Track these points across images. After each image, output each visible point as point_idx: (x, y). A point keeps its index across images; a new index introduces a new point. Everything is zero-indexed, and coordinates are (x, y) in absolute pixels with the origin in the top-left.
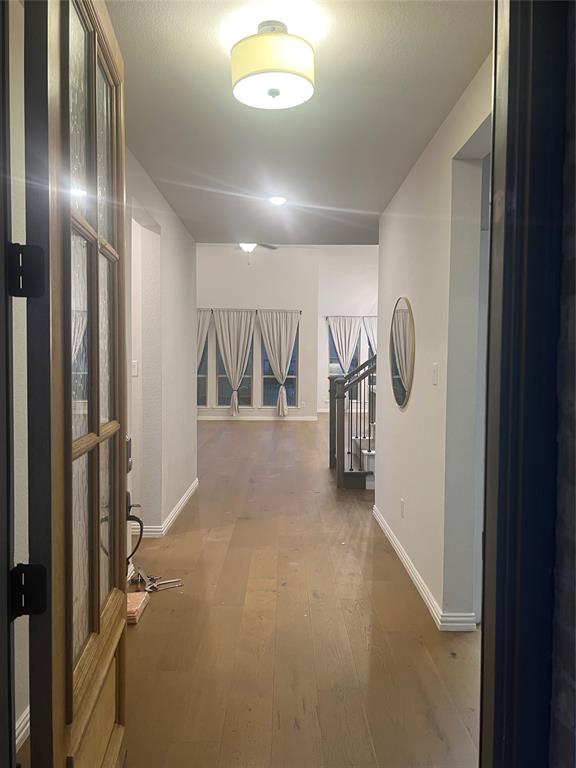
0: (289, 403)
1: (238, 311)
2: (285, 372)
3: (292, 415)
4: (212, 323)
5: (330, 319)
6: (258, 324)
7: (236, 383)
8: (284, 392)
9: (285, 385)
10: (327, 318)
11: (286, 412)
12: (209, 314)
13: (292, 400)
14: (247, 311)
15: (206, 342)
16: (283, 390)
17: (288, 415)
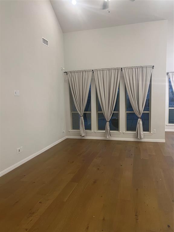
0: (144, 130)
1: (109, 70)
2: (142, 109)
3: (147, 138)
4: (93, 79)
5: (170, 74)
6: (123, 77)
7: (108, 116)
8: (141, 122)
9: (141, 118)
10: (168, 73)
11: (142, 136)
12: (91, 73)
13: (147, 128)
14: (115, 69)
15: (90, 89)
16: (140, 122)
17: (144, 138)
